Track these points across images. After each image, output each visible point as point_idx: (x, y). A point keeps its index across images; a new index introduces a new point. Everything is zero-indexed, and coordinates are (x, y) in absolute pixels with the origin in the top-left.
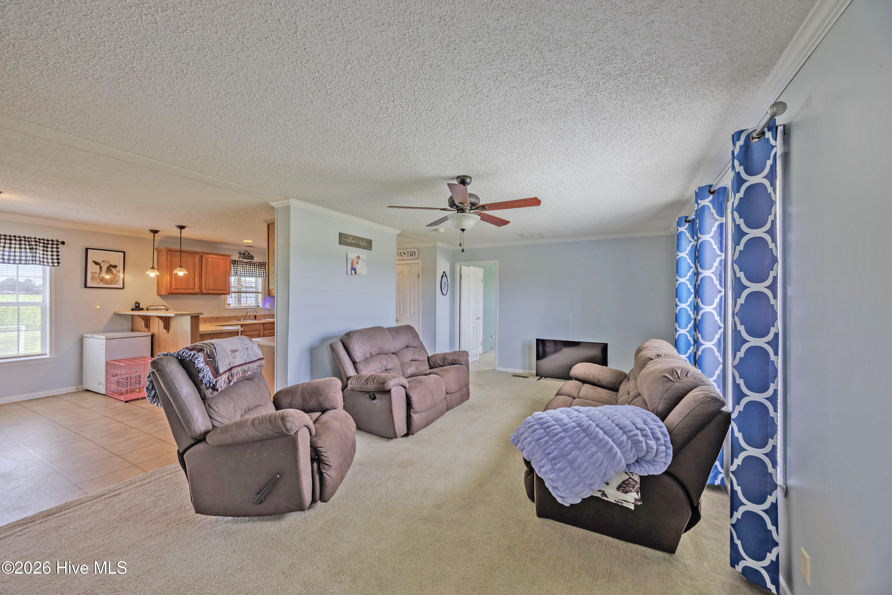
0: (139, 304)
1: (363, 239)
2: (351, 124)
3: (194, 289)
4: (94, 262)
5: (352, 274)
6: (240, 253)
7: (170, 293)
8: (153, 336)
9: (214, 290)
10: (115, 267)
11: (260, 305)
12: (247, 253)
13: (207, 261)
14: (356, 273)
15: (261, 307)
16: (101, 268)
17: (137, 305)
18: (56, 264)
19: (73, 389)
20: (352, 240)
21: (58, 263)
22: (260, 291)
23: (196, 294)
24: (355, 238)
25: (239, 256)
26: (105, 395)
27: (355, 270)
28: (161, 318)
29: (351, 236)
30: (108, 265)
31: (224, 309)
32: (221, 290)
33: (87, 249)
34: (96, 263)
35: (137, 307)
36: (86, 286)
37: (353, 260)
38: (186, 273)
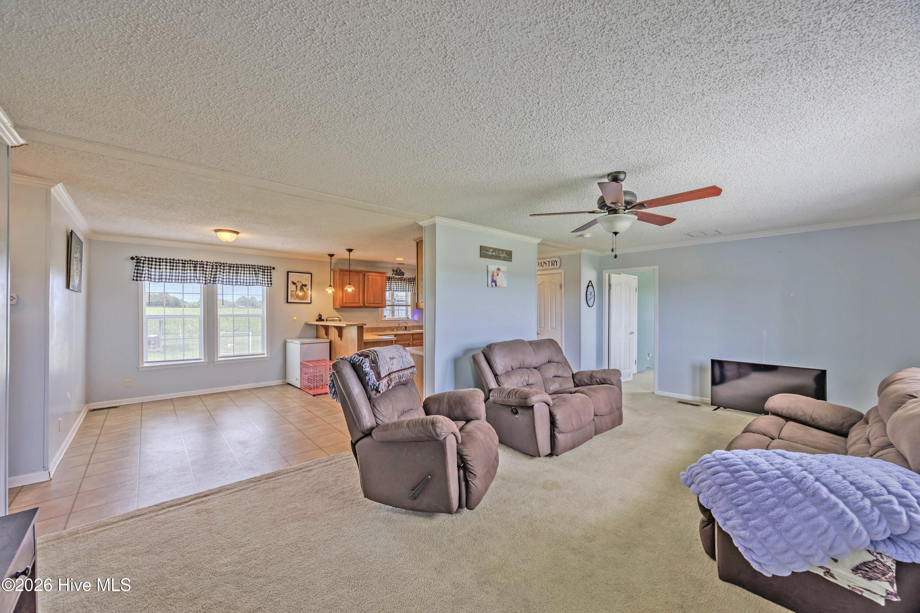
0: (321, 316)
1: (503, 251)
2: (494, 136)
3: (359, 303)
4: (292, 282)
5: (492, 286)
6: (393, 270)
7: (342, 307)
8: (331, 343)
9: (374, 303)
10: (305, 286)
11: (410, 317)
12: (399, 270)
13: (368, 278)
14: (496, 285)
15: (410, 318)
16: (297, 286)
17: (320, 317)
18: (270, 285)
19: (279, 382)
20: (492, 253)
21: (271, 284)
22: (410, 304)
23: (361, 307)
24: (495, 250)
25: (392, 273)
26: (300, 389)
27: (495, 282)
28: (336, 327)
29: (491, 248)
30: (301, 284)
31: (382, 321)
32: (379, 303)
33: (288, 272)
34: (294, 283)
35: (320, 319)
36: (287, 302)
37: (493, 272)
38: (354, 289)
